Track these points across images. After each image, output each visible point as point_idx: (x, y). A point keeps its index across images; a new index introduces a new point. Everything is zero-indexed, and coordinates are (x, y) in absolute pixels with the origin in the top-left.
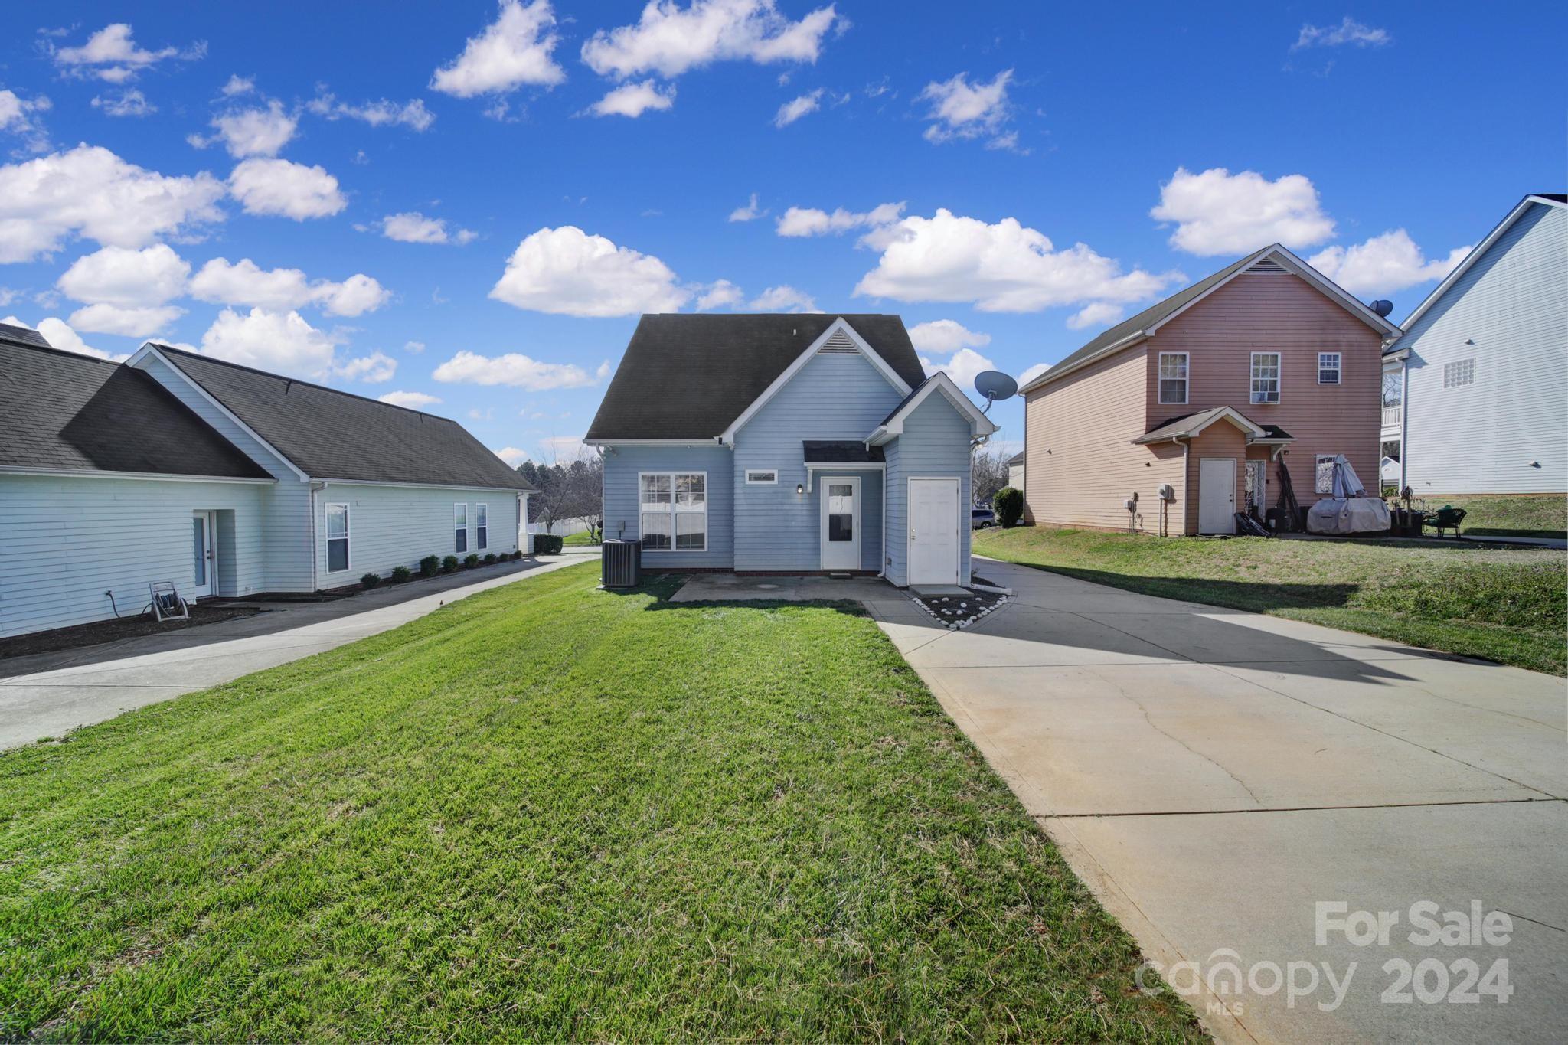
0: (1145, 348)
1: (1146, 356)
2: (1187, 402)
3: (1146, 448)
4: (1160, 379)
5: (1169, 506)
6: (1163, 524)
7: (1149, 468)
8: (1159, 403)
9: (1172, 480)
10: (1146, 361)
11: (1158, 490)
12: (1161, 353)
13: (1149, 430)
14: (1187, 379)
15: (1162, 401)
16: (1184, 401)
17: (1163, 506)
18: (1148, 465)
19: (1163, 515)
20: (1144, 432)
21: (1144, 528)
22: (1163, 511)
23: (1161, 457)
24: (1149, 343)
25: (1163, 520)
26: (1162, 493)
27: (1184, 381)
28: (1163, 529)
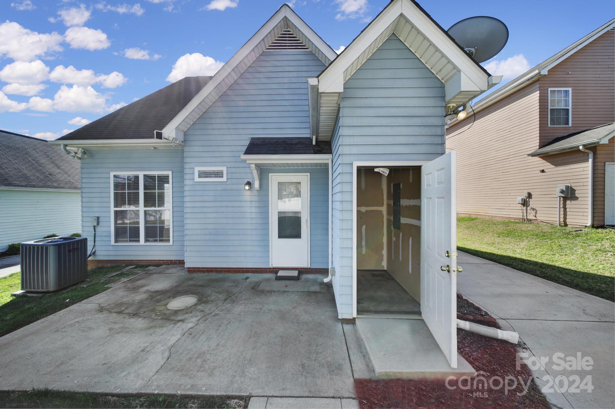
0: (537, 86)
1: (538, 92)
2: (570, 125)
3: (540, 159)
4: (549, 108)
5: (568, 202)
6: (562, 216)
7: (544, 174)
8: (549, 126)
9: (571, 181)
10: (538, 95)
11: (558, 190)
12: (550, 89)
13: (542, 146)
14: (570, 108)
15: (551, 125)
16: (567, 123)
17: (562, 202)
18: (543, 171)
19: (562, 210)
20: (538, 147)
21: (538, 218)
22: (562, 206)
23: (556, 165)
24: (540, 82)
25: (562, 213)
26: (562, 192)
27: (568, 110)
28: (562, 220)
